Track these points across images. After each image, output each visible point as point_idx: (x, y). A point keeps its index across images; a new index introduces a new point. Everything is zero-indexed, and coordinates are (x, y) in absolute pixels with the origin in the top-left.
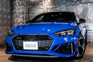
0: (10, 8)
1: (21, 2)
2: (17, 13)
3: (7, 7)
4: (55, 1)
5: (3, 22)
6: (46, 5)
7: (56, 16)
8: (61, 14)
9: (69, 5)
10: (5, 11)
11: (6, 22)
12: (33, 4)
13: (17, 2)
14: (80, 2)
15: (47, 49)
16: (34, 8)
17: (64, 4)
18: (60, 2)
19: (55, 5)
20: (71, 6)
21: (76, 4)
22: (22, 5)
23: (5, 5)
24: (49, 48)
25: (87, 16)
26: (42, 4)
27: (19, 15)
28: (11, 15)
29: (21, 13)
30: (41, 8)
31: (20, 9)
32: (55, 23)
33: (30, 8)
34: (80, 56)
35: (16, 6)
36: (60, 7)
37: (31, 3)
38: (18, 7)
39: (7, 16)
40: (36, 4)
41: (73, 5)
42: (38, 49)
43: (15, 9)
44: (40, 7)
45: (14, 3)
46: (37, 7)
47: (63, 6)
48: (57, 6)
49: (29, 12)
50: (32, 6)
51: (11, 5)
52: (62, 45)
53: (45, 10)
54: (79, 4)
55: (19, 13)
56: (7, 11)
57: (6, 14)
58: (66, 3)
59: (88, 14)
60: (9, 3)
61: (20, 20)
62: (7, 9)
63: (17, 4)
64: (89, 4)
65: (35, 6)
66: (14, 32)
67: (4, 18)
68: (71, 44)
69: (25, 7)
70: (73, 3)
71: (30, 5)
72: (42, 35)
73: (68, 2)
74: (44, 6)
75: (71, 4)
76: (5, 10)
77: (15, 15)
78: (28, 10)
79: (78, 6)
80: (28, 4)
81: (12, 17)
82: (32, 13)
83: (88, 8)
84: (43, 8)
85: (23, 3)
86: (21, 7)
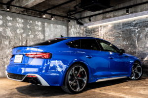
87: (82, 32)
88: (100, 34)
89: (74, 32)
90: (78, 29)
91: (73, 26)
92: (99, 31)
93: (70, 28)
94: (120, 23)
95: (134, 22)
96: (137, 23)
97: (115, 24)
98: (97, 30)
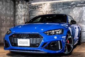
0: (13, 11)
1: (23, 5)
2: (19, 16)
3: (10, 10)
4: (53, 5)
5: (7, 23)
6: (45, 8)
7: (50, 18)
8: (55, 16)
9: (66, 8)
10: (8, 14)
11: (9, 24)
12: (34, 7)
13: (19, 6)
14: (76, 6)
15: (37, 45)
16: (34, 11)
17: (61, 7)
18: (58, 5)
19: (53, 8)
20: (68, 9)
21: (73, 7)
22: (24, 8)
23: (9, 8)
24: (39, 44)
25: (82, 18)
26: (42, 8)
27: (21, 17)
28: (14, 17)
29: (23, 15)
30: (41, 11)
31: (22, 12)
32: (47, 23)
33: (31, 11)
34: (68, 53)
35: (19, 9)
36: (58, 10)
37: (32, 7)
38: (20, 10)
39: (10, 18)
40: (36, 7)
41: (70, 8)
42: (30, 45)
43: (18, 11)
44: (39, 10)
45: (17, 6)
46: (37, 10)
47: (61, 9)
48: (55, 9)
49: (30, 14)
50: (33, 9)
51: (14, 8)
52: (51, 43)
53: (44, 13)
54: (75, 7)
55: (21, 15)
56: (10, 14)
57: (9, 16)
58: (63, 7)
59: (83, 16)
60: (12, 7)
61: (22, 21)
62: (11, 12)
63: (20, 7)
64: (84, 7)
65: (36, 9)
66: (11, 31)
67: (7, 20)
68: (59, 41)
69: (27, 10)
70: (70, 7)
71: (31, 8)
72: (34, 34)
73: (65, 5)
74: (43, 9)
75: (67, 8)
76: (8, 12)
77: (17, 17)
78: (30, 13)
79: (74, 9)
80: (30, 8)
81: (15, 19)
82: (33, 16)
83: (83, 11)
84: (42, 11)
85: (24, 7)
86: (23, 10)
87: (27, 7)
88: (43, 10)
89: (21, 7)
90: (25, 4)
91: (20, 2)
92: (43, 8)
93: (17, 3)
94: (61, 3)
95: (72, 3)
96: (74, 4)
97: (57, 3)
98: (41, 6)
